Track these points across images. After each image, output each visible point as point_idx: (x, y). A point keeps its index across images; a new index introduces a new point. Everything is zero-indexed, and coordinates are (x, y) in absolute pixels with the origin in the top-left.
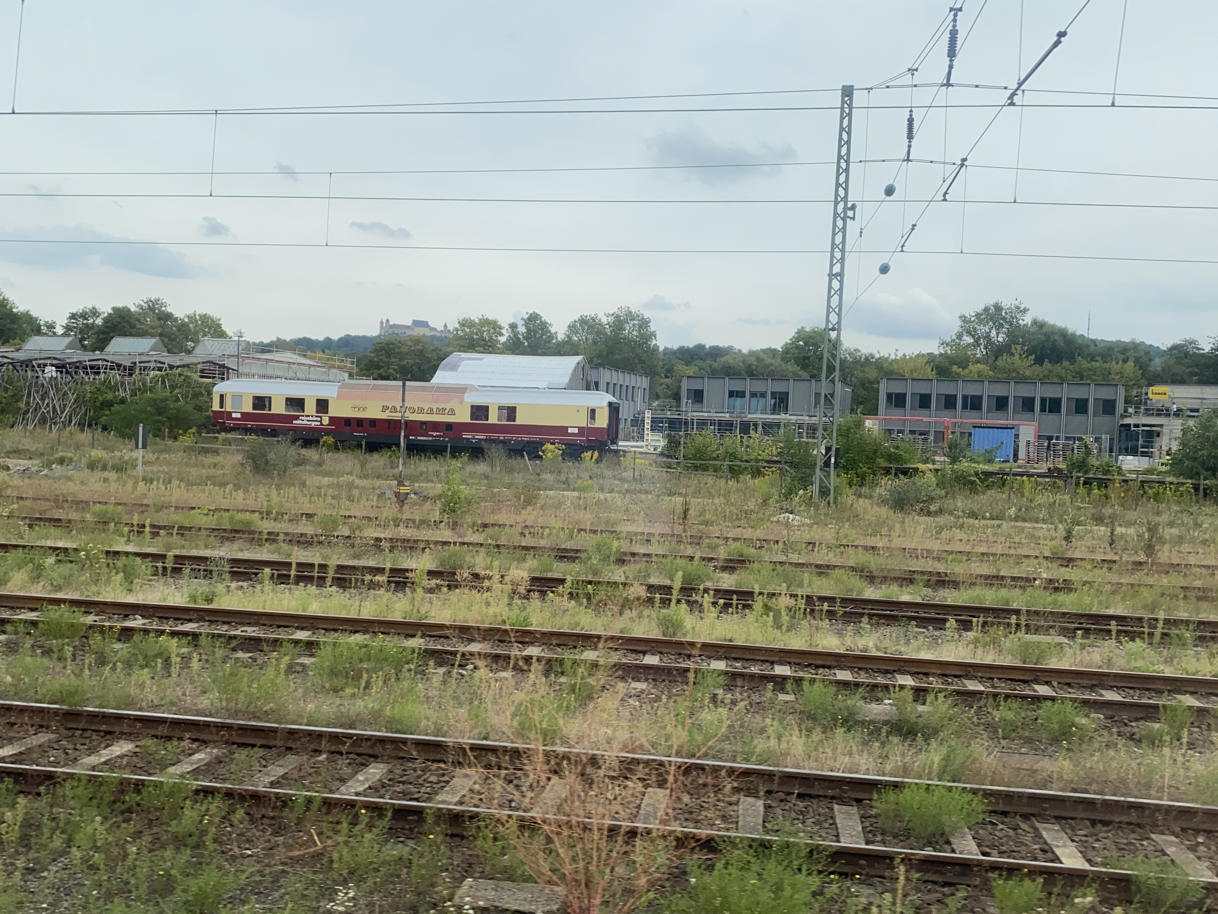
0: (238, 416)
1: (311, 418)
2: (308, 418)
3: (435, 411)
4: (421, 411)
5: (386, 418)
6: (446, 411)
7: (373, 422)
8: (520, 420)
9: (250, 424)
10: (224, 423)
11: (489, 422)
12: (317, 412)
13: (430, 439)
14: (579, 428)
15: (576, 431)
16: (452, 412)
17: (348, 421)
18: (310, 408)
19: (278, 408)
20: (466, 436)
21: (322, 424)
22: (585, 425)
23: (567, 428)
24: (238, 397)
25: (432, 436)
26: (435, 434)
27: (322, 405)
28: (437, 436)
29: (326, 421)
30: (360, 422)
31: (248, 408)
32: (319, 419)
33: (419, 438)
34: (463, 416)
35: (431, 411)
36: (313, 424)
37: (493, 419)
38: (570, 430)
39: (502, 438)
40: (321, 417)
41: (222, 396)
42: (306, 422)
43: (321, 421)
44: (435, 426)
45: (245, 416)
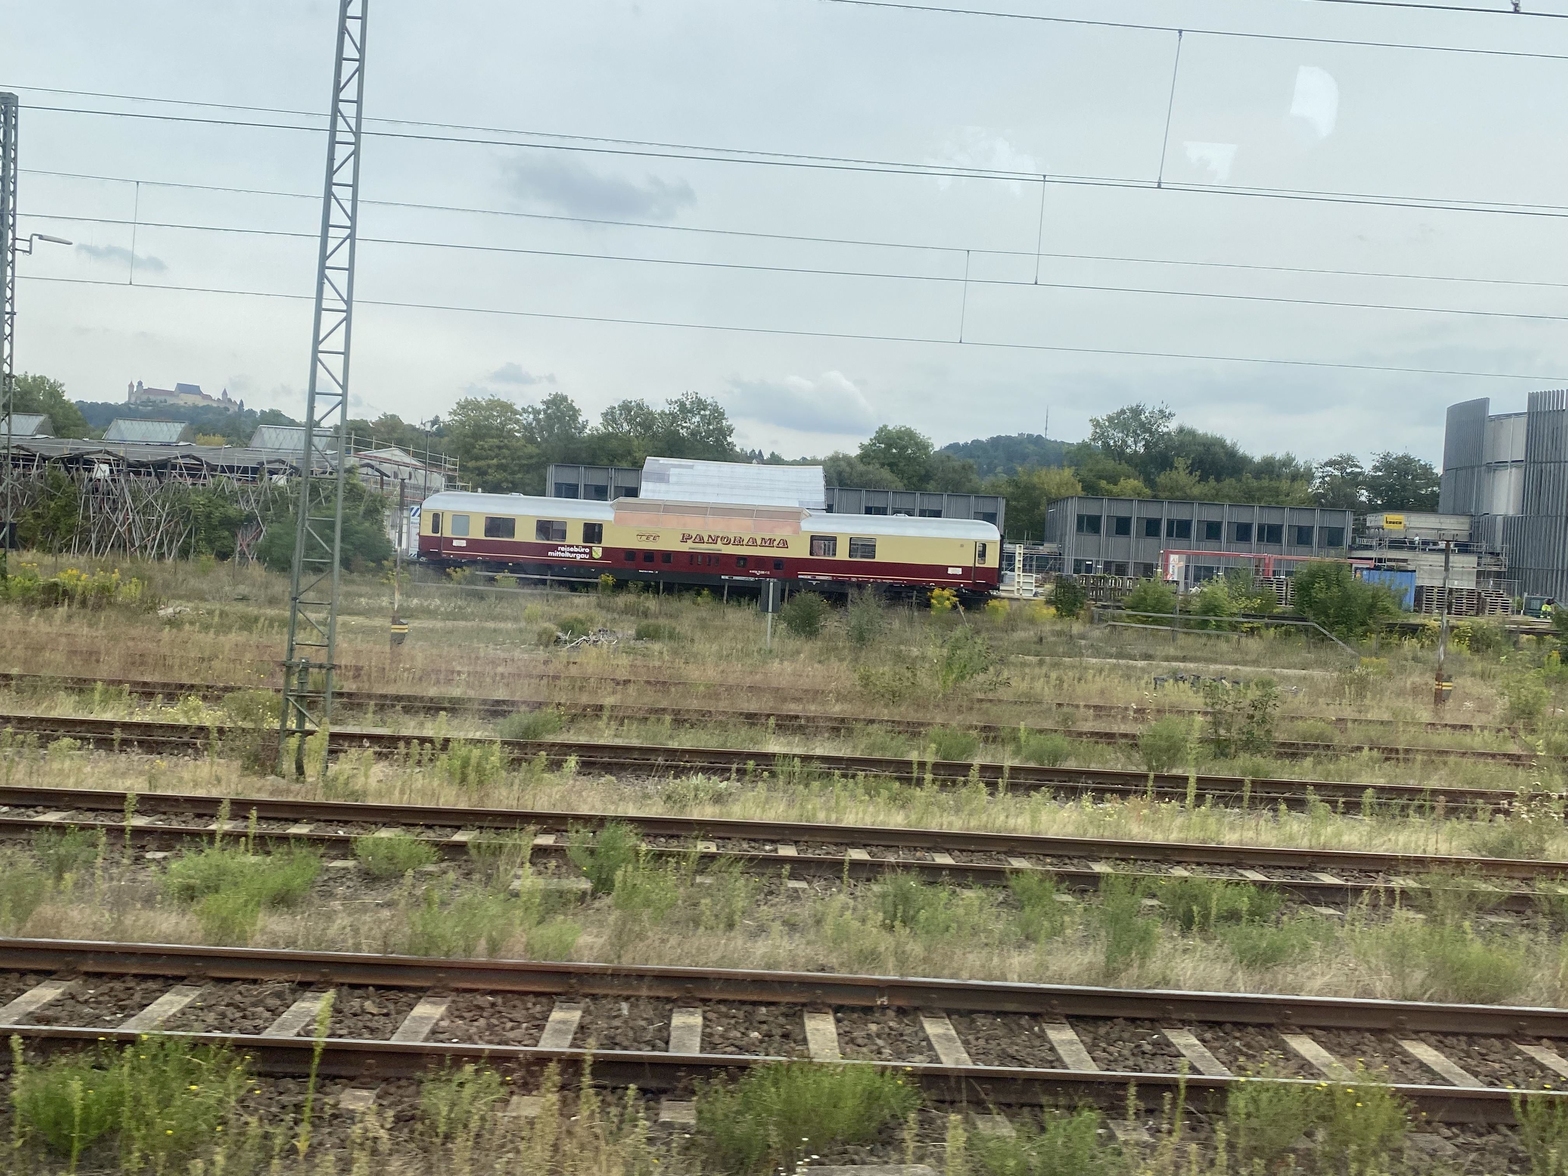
0: (463, 543)
1: (576, 550)
2: (572, 549)
3: (759, 542)
4: (739, 542)
5: (688, 550)
6: (776, 543)
7: (667, 556)
8: (881, 556)
9: (480, 555)
10: (439, 554)
11: (837, 558)
12: (585, 541)
13: (752, 579)
14: (964, 568)
15: (959, 571)
16: (784, 544)
17: (631, 554)
18: (575, 536)
19: (526, 534)
20: (803, 576)
21: (591, 557)
22: (971, 565)
23: (946, 568)
24: (462, 520)
25: (754, 575)
26: (758, 573)
27: (593, 532)
28: (761, 575)
29: (598, 553)
30: (649, 556)
31: (478, 532)
32: (587, 550)
33: (735, 578)
34: (800, 550)
35: (753, 542)
36: (579, 557)
37: (842, 554)
38: (951, 571)
39: (854, 580)
40: (590, 548)
41: (436, 516)
42: (568, 555)
43: (590, 553)
44: (760, 562)
45: (473, 544)
